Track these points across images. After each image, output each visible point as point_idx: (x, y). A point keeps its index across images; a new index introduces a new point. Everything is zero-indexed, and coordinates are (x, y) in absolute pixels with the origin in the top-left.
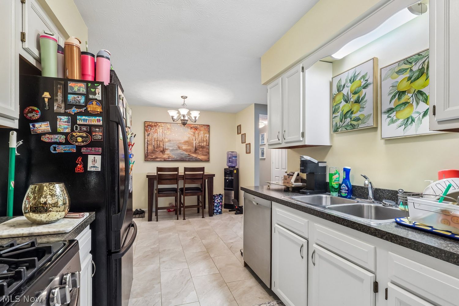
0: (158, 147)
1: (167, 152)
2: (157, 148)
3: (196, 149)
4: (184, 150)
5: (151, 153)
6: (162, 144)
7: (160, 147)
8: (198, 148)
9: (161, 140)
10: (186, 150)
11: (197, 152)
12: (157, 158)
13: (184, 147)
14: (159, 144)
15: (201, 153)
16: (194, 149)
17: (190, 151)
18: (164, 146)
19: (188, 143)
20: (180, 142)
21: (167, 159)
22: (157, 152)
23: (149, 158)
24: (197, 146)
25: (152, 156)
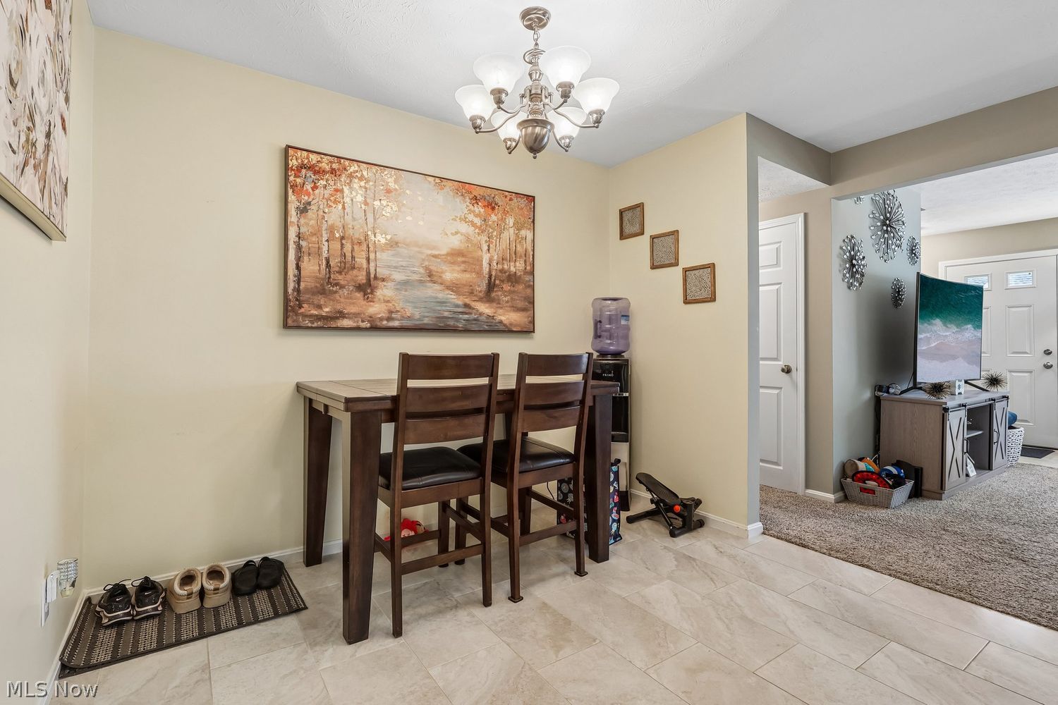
0: (347, 266)
1: (384, 292)
2: (340, 273)
3: (491, 287)
4: (448, 288)
5: (314, 294)
6: (364, 254)
7: (353, 268)
8: (497, 282)
9: (357, 236)
10: (454, 287)
11: (493, 295)
12: (341, 315)
13: (450, 275)
14: (349, 255)
15: (507, 302)
16: (483, 286)
17: (472, 293)
18: (372, 264)
19: (463, 259)
20: (437, 253)
21: (381, 319)
22: (342, 287)
23: (305, 316)
24: (494, 273)
25: (319, 307)
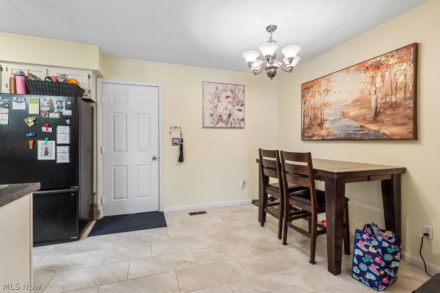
0: (316, 118)
1: (326, 125)
2: (313, 121)
3: (377, 114)
4: (352, 119)
5: (307, 129)
6: (320, 112)
7: (317, 118)
8: (382, 110)
9: (318, 106)
10: (355, 118)
11: (378, 118)
12: (314, 135)
13: (353, 112)
14: (316, 114)
15: (389, 121)
16: (372, 114)
17: (365, 119)
18: (322, 115)
19: (360, 103)
20: (346, 104)
21: (325, 136)
22: (314, 126)
23: (305, 136)
24: (379, 106)
25: (308, 133)
